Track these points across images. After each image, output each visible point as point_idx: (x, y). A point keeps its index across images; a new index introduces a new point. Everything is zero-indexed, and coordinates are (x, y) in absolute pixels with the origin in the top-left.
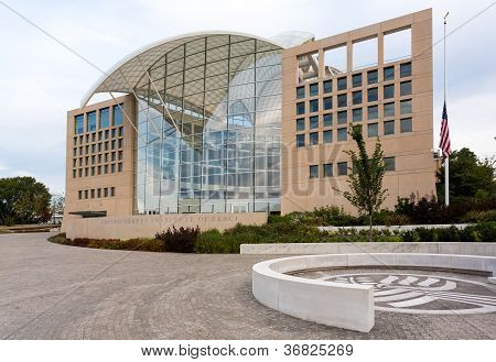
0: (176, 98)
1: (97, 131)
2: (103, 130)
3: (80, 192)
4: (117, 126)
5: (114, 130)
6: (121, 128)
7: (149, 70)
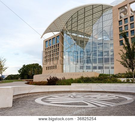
0: (75, 31)
1: (51, 46)
2: (53, 45)
3: (47, 67)
4: (57, 44)
5: (56, 45)
6: (58, 44)
7: (67, 23)
